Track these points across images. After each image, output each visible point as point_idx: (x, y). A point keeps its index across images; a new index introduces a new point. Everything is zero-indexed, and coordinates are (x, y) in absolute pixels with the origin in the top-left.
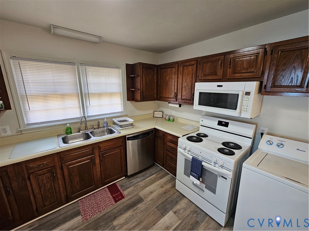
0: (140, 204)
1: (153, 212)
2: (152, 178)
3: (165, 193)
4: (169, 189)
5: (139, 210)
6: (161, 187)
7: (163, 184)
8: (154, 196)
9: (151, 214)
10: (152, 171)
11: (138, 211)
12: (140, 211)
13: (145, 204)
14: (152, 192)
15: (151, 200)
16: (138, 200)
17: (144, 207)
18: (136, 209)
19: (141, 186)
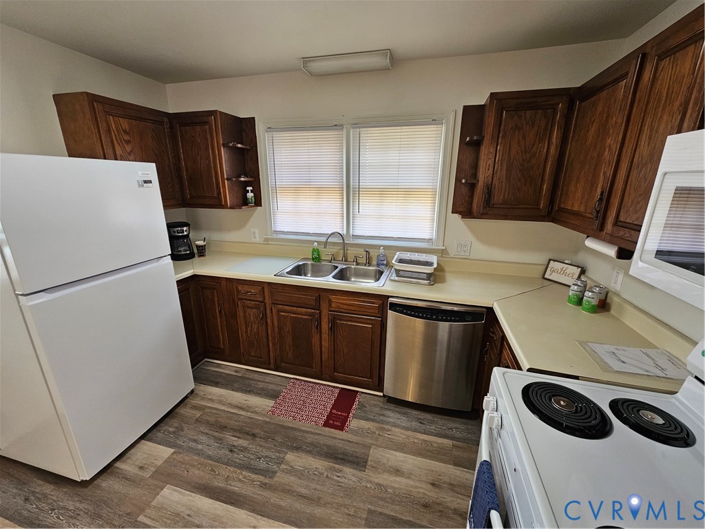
0: (351, 470)
1: (355, 512)
2: (437, 443)
3: (426, 506)
4: (448, 507)
5: (338, 477)
6: (433, 484)
7: (445, 483)
8: (394, 485)
9: (346, 511)
10: (456, 428)
11: (336, 478)
12: (338, 482)
13: (360, 479)
14: (397, 472)
15: (377, 484)
16: (357, 457)
17: (351, 483)
18: (336, 471)
19: (393, 437)
